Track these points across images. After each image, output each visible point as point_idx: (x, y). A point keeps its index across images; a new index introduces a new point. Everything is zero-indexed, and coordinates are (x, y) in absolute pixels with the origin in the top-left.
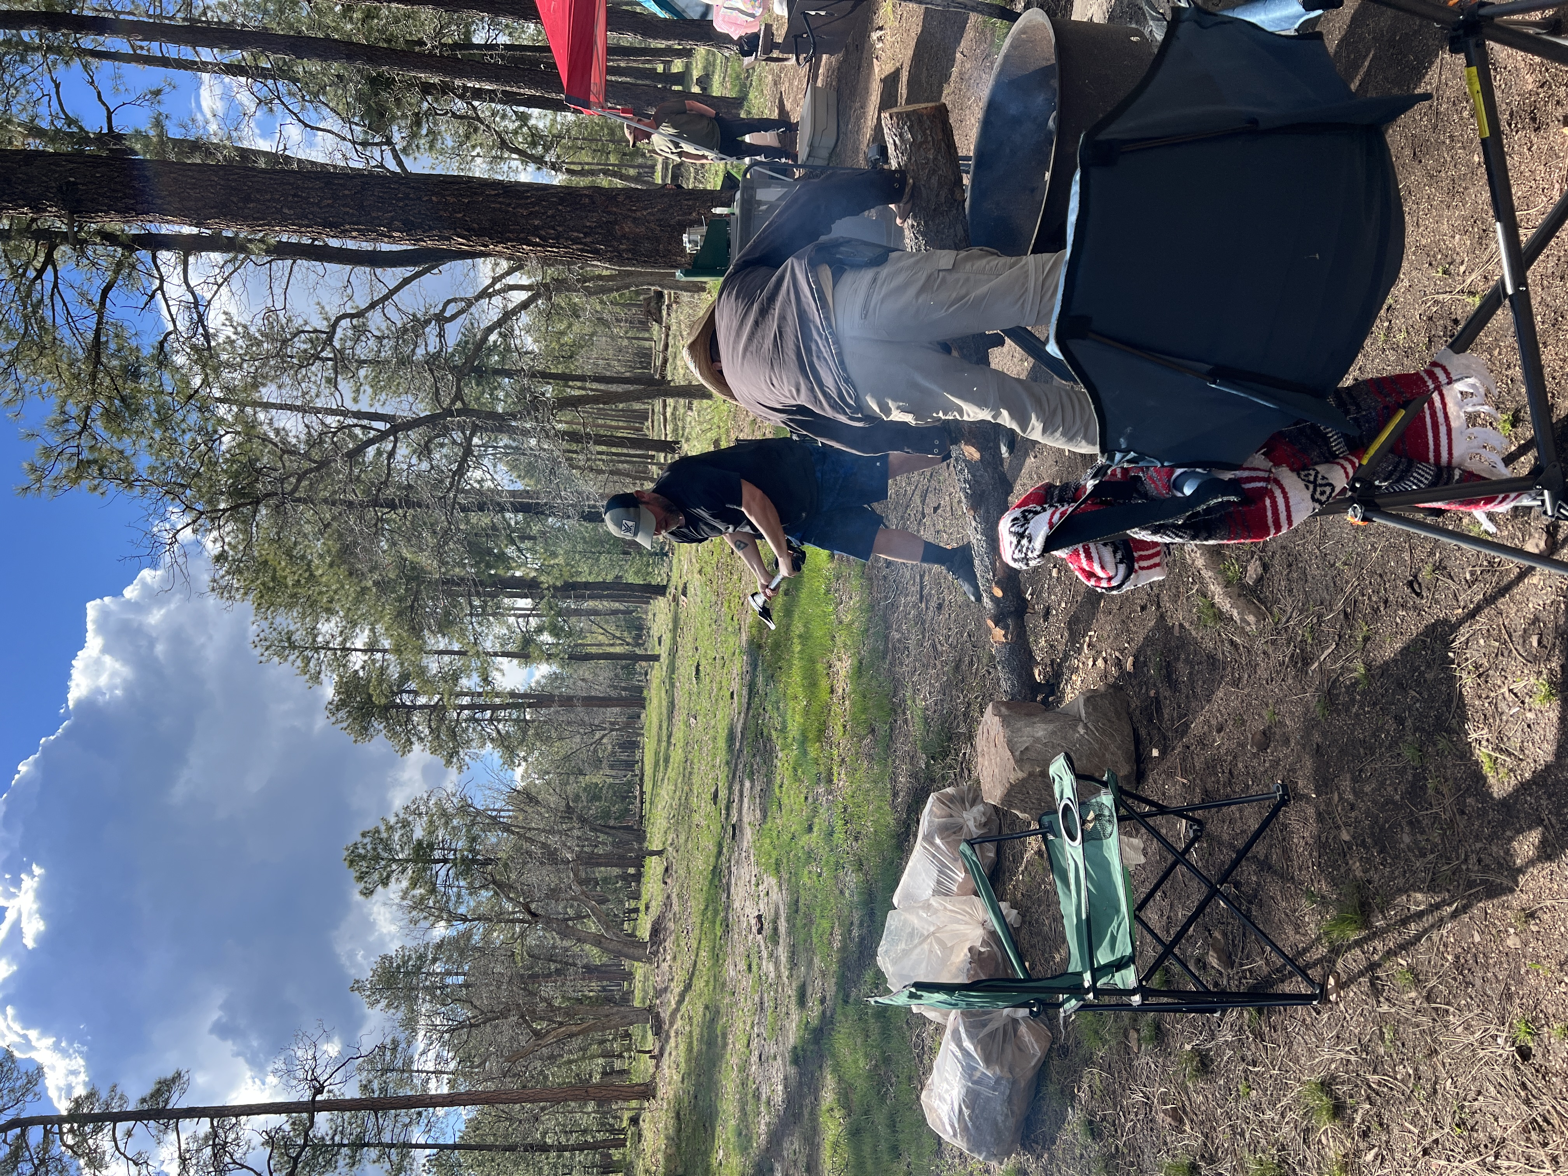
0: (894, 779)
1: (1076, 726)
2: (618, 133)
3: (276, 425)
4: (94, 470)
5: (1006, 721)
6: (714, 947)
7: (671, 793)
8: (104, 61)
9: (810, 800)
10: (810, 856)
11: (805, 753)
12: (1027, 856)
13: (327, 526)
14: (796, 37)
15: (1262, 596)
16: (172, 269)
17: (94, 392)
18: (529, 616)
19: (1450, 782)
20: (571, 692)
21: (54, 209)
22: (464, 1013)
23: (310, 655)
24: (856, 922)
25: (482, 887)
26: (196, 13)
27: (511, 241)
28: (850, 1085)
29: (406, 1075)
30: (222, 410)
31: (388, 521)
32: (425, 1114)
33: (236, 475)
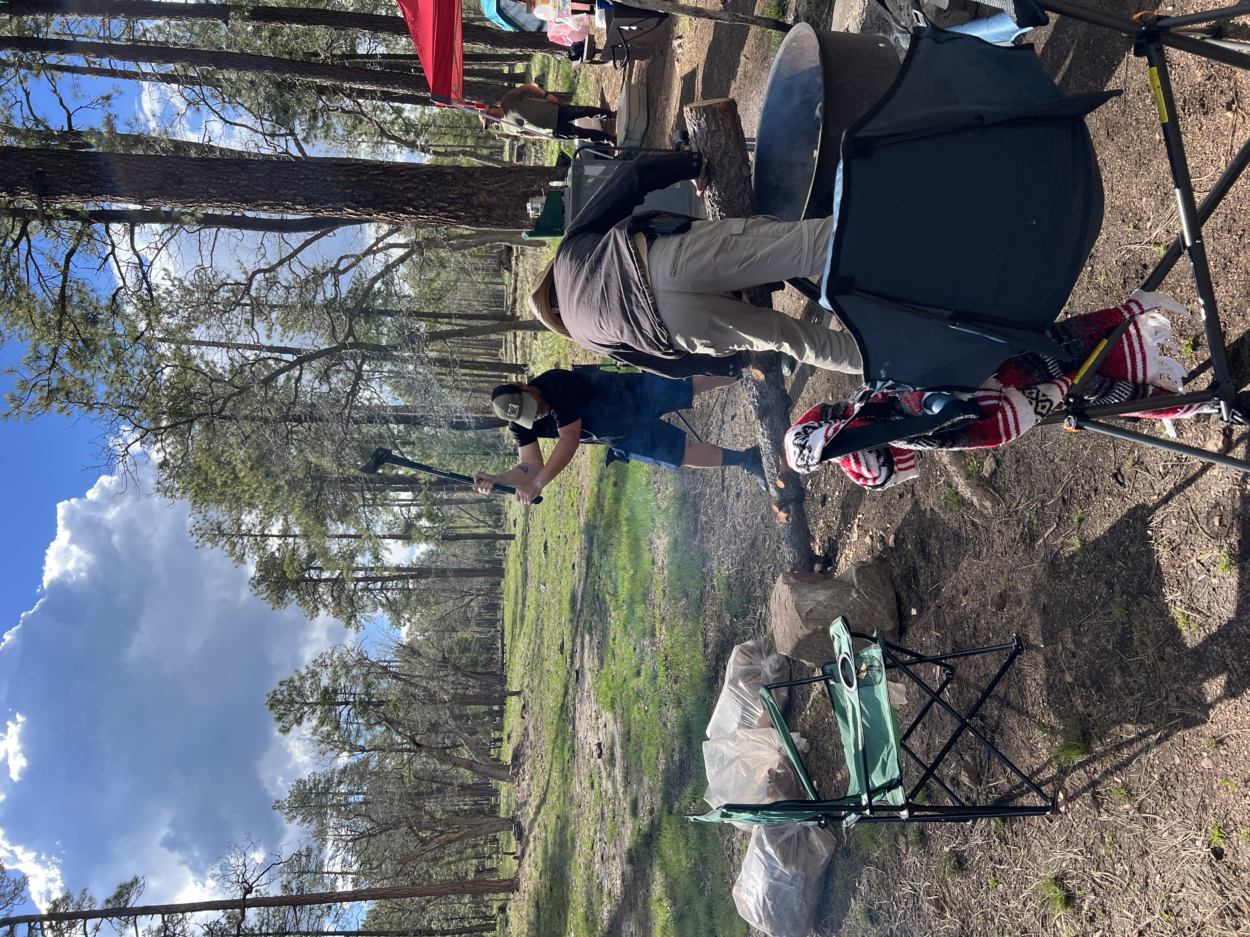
0: (704, 634)
1: (850, 591)
2: (474, 122)
3: (206, 359)
4: (61, 396)
5: (793, 588)
6: (563, 769)
7: (526, 646)
8: (65, 74)
9: (638, 650)
10: (639, 695)
11: (633, 613)
12: (813, 695)
13: (247, 438)
14: (613, 47)
15: (996, 486)
16: (121, 238)
17: (60, 336)
18: (410, 505)
19: (1152, 635)
20: (445, 566)
21: (26, 193)
22: (364, 825)
23: (236, 540)
24: (677, 749)
25: (378, 723)
26: (137, 34)
27: (390, 210)
28: (676, 880)
29: (318, 876)
30: (164, 348)
31: (296, 433)
32: (334, 907)
33: (174, 399)
